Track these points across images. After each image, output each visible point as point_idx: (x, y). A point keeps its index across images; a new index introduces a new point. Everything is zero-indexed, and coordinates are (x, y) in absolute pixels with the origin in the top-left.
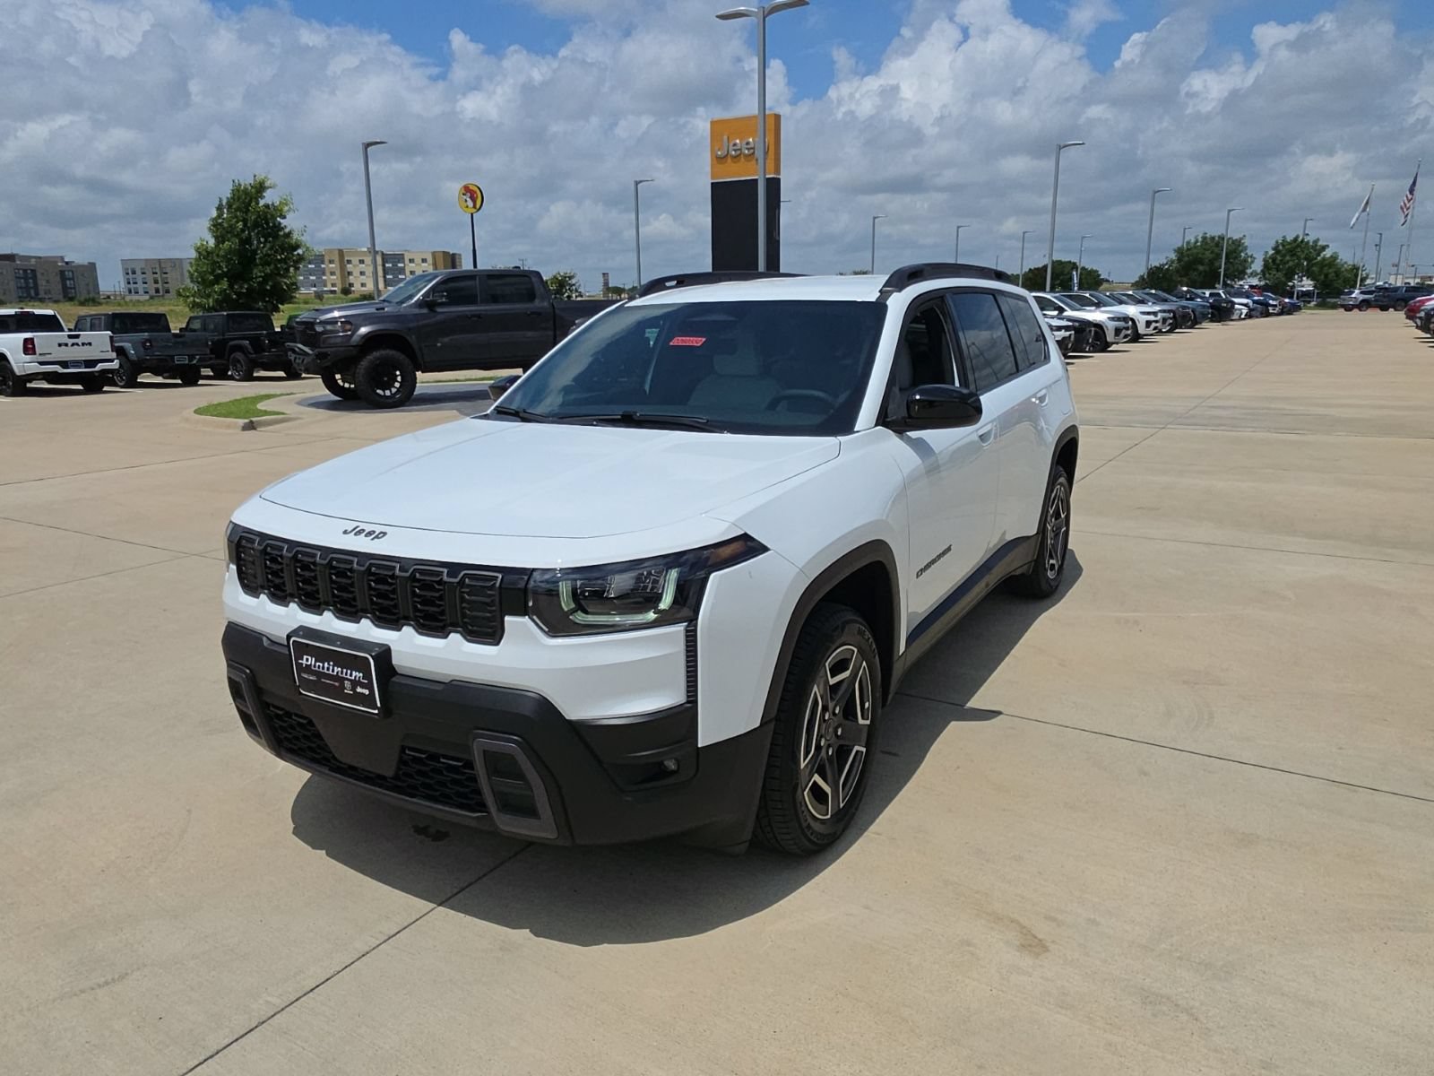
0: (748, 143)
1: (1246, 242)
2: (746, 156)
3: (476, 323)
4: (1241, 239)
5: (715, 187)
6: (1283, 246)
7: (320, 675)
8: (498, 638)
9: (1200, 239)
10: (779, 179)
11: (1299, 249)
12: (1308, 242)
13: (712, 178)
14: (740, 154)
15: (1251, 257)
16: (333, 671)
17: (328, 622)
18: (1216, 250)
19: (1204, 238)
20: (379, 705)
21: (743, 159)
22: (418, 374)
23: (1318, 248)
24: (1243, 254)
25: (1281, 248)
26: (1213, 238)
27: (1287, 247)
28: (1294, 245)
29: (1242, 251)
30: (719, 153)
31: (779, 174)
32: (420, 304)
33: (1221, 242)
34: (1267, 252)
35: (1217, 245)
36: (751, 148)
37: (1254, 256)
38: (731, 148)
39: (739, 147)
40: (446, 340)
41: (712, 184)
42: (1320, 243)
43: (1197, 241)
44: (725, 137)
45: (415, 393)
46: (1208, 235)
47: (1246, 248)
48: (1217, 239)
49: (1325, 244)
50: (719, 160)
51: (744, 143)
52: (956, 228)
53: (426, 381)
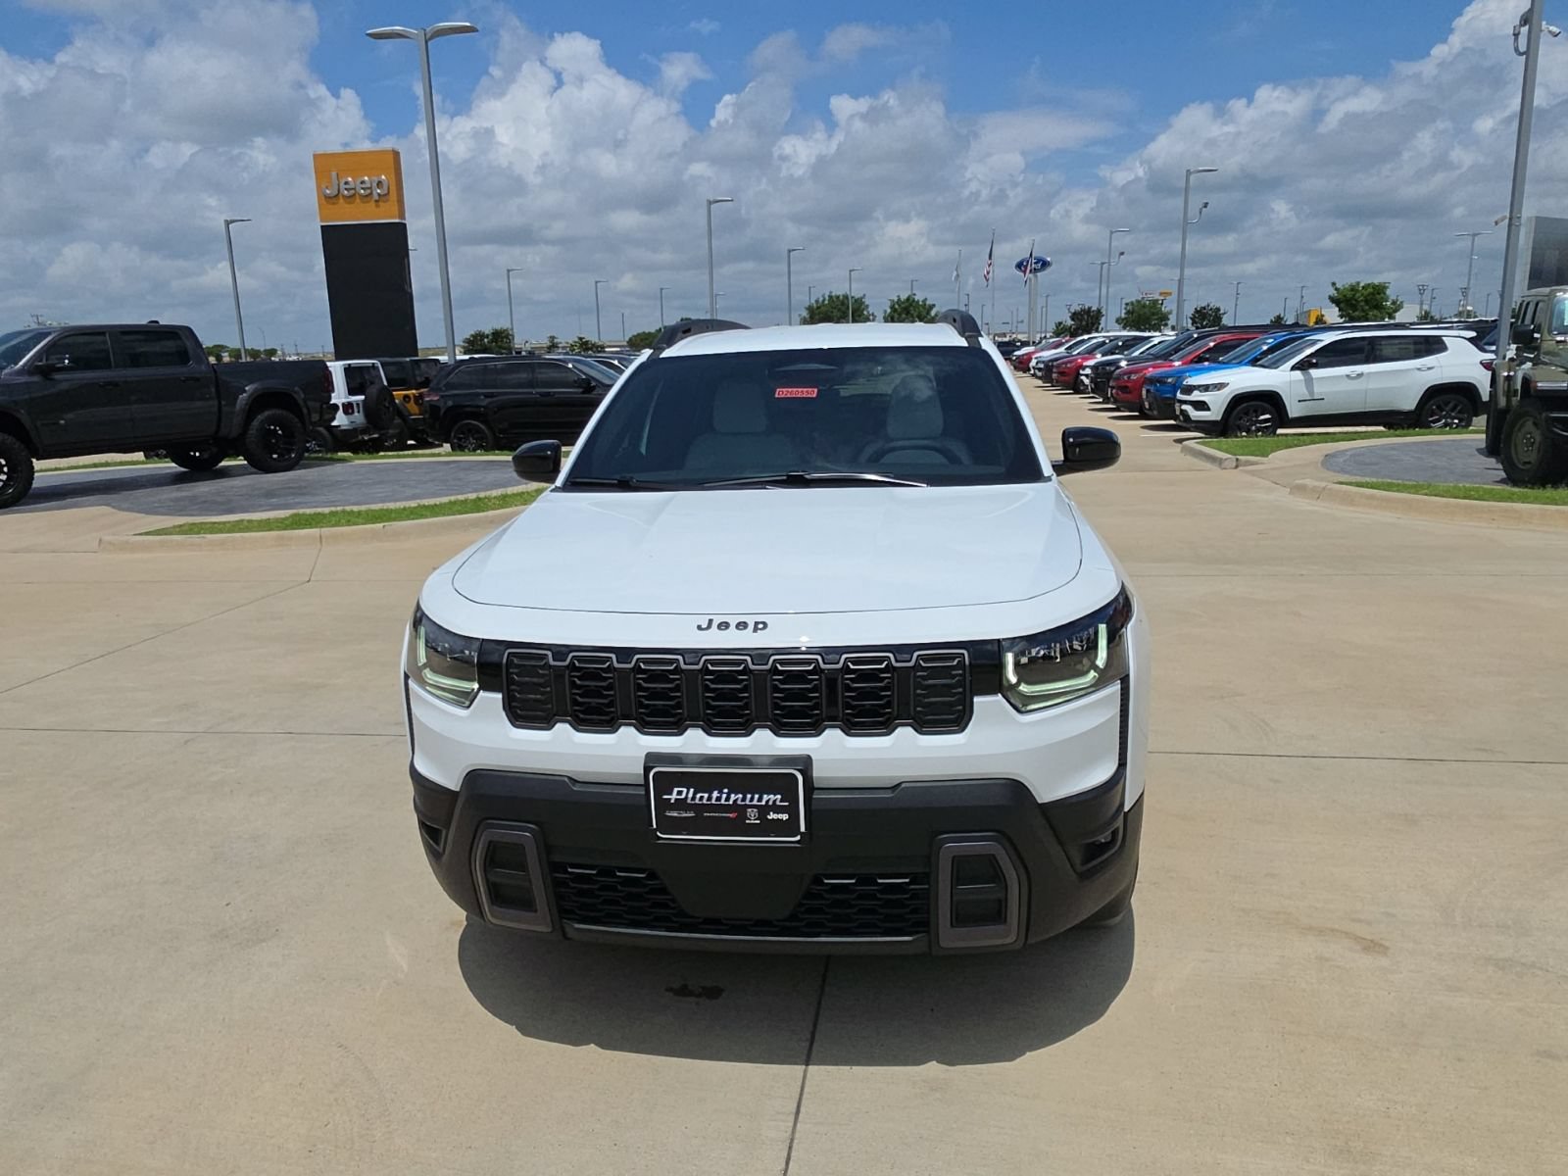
0: (363, 182)
1: (867, 301)
2: (361, 195)
3: (112, 393)
4: (862, 298)
5: (326, 230)
6: (899, 306)
7: (699, 808)
8: (962, 725)
9: (827, 298)
10: (405, 225)
11: (912, 308)
12: (918, 301)
13: (322, 221)
14: (354, 195)
15: (873, 315)
16: (727, 799)
17: (695, 742)
18: (843, 309)
19: (830, 297)
20: (803, 829)
21: (358, 200)
22: (37, 464)
23: (927, 306)
24: (865, 313)
25: (897, 306)
26: (838, 297)
27: (903, 306)
28: (907, 304)
29: (864, 309)
30: (328, 192)
31: (405, 219)
32: (31, 369)
33: (846, 301)
34: (885, 311)
35: (843, 303)
36: (368, 188)
37: (876, 314)
38: (342, 186)
39: (352, 186)
40: (70, 416)
41: (322, 227)
42: (928, 303)
43: (824, 300)
44: (334, 174)
45: (34, 486)
46: (833, 294)
47: (867, 306)
48: (841, 298)
49: (931, 303)
50: (329, 200)
51: (358, 182)
52: (594, 284)
53: (47, 470)
